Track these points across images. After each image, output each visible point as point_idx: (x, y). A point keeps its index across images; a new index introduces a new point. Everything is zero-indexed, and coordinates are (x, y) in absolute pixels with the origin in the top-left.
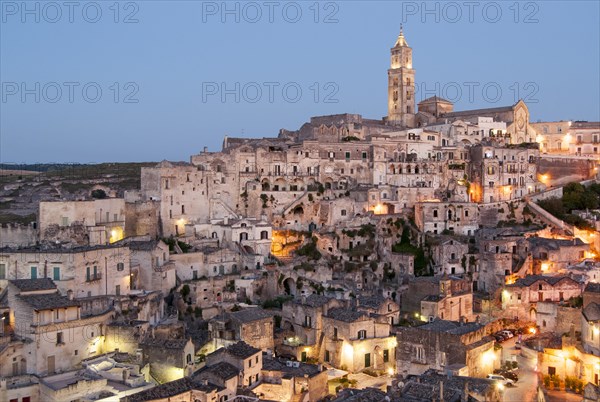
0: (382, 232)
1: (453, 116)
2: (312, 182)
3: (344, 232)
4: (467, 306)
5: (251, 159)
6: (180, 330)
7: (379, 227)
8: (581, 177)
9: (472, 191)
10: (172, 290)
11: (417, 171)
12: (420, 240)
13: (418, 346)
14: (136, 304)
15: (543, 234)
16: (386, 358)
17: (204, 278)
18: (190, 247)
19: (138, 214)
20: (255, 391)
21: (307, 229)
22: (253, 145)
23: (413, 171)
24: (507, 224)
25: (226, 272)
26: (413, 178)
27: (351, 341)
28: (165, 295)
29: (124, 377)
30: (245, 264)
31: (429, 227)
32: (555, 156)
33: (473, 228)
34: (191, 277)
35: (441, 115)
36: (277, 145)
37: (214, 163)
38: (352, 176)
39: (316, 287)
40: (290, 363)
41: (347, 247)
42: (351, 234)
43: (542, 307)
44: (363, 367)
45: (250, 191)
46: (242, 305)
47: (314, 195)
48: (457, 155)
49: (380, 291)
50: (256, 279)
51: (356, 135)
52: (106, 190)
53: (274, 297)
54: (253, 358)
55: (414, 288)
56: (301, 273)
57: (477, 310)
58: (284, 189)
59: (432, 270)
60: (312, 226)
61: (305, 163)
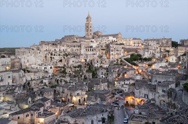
0: (83, 67)
1: (102, 36)
2: (64, 53)
3: (73, 67)
4: (106, 86)
5: (48, 47)
6: (27, 94)
7: (83, 65)
8: (135, 52)
9: (107, 56)
10: (25, 83)
11: (93, 51)
12: (94, 69)
13: (93, 97)
14: (14, 87)
15: (125, 67)
16: (84, 100)
17: (34, 80)
18: (30, 71)
19: (15, 62)
20: (48, 110)
21: (63, 66)
22: (48, 43)
23: (92, 50)
24: (116, 64)
25: (40, 78)
26: (92, 53)
27: (75, 96)
28: (23, 85)
29: (10, 108)
30: (46, 76)
31: (96, 65)
32: (129, 47)
33: (108, 66)
34: (30, 79)
35: (99, 36)
36: (55, 43)
37: (37, 48)
38: (76, 52)
39: (65, 82)
40: (58, 102)
41: (74, 71)
42: (75, 67)
43: (125, 86)
44: (78, 103)
45: (47, 56)
46: (45, 87)
47: (65, 57)
48: (103, 46)
49: (83, 83)
50: (49, 80)
51: (76, 41)
52: (5, 55)
53: (54, 85)
54: (48, 101)
55: (92, 81)
56: (61, 78)
57: (108, 87)
58: (57, 55)
59: (97, 77)
60: (65, 65)
61: (62, 48)
